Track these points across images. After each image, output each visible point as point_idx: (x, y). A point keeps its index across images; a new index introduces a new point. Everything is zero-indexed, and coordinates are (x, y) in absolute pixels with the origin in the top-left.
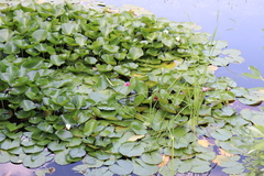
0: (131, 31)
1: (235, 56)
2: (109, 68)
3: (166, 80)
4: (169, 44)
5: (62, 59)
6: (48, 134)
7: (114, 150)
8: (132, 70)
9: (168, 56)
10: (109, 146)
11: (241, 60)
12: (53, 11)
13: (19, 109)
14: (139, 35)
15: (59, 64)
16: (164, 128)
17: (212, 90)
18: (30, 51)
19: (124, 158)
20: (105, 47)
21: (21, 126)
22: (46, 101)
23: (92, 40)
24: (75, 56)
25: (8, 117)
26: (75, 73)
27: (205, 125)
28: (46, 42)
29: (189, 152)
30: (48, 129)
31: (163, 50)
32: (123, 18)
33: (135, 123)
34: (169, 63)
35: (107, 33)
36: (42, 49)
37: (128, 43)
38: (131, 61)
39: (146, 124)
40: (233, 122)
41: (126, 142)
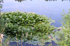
0: (33, 17)
1: (54, 21)
2: (29, 24)
3: (41, 26)
4: (41, 19)
5: (20, 23)
6: (20, 37)
7: (33, 39)
8: (34, 25)
9: (41, 22)
10: (32, 38)
11: (55, 22)
12: (16, 14)
13: (13, 33)
14: (34, 18)
15: (19, 24)
16: (42, 35)
17: (50, 28)
18: (13, 22)
19: (35, 40)
20: (28, 20)
21: (14, 36)
22: (18, 31)
23: (25, 19)
24: (22, 22)
25: (11, 34)
26: (23, 26)
27: (49, 34)
28: (16, 20)
29: (47, 38)
30: (20, 36)
31: (40, 20)
32: (31, 15)
33: (36, 34)
34: (41, 23)
35: (28, 18)
36: (15, 21)
37: (32, 19)
38: (33, 23)
39: (38, 34)
40: (55, 33)
41: (35, 37)
